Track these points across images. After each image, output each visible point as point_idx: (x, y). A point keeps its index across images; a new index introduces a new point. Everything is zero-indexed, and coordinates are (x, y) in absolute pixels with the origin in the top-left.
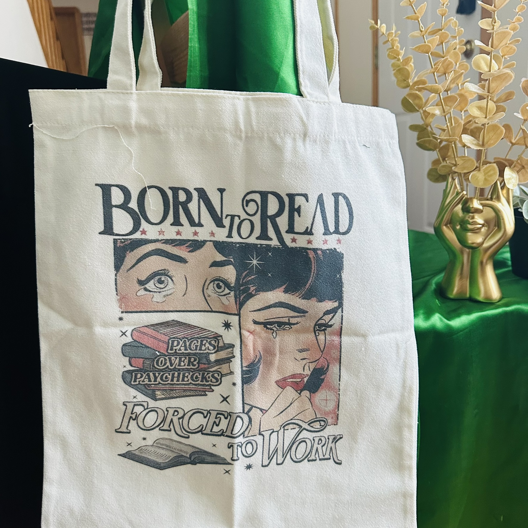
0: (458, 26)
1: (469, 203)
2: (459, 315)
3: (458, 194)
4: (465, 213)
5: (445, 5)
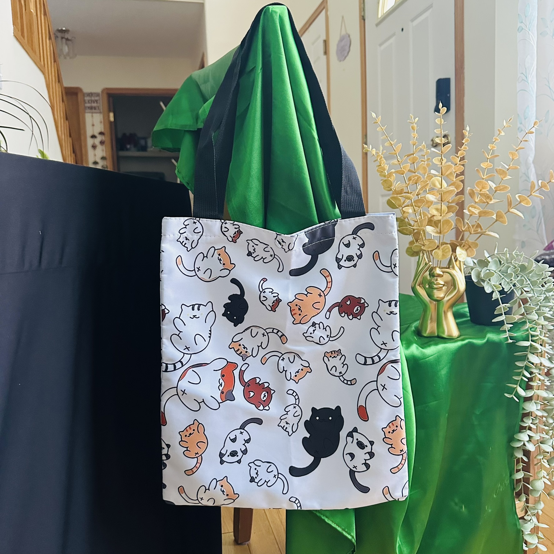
0: (426, 148)
1: (433, 270)
3: (426, 264)
4: (432, 277)
5: (415, 138)
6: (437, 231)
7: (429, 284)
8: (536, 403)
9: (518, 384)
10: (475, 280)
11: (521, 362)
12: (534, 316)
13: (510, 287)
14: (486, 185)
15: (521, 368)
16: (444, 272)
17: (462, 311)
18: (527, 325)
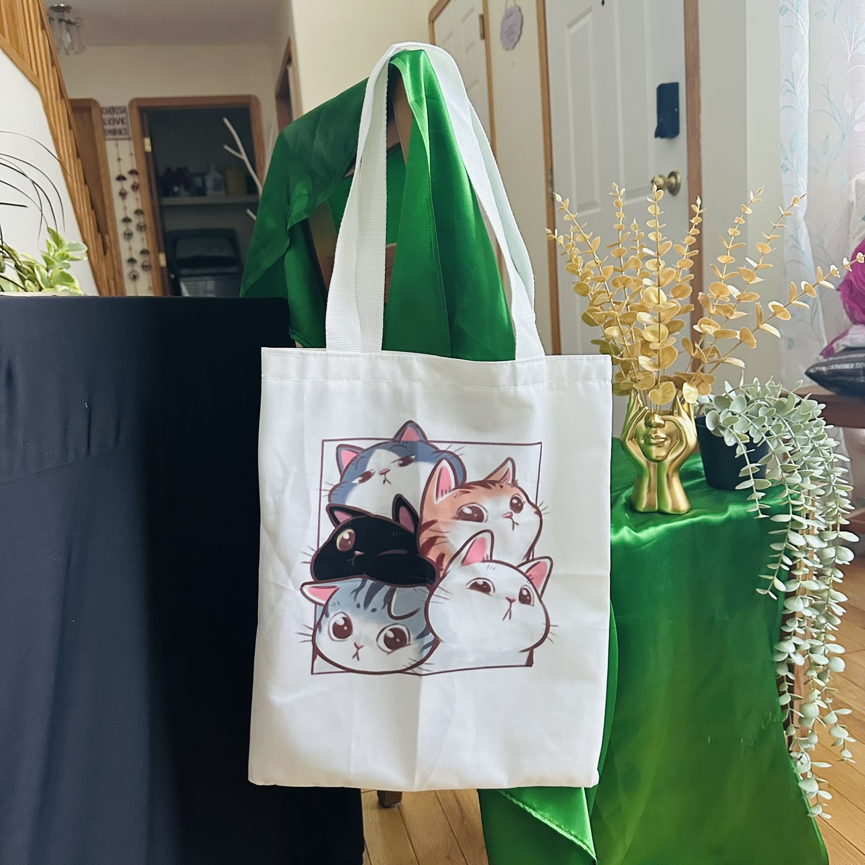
0: (639, 229)
1: (651, 418)
2: (647, 528)
3: (640, 409)
4: (648, 428)
5: (621, 220)
6: (655, 364)
7: (645, 438)
8: (801, 598)
9: (776, 575)
10: (710, 427)
11: (778, 544)
12: (796, 479)
13: (761, 436)
14: (724, 290)
15: (780, 552)
16: (666, 421)
17: (693, 467)
18: (786, 492)
